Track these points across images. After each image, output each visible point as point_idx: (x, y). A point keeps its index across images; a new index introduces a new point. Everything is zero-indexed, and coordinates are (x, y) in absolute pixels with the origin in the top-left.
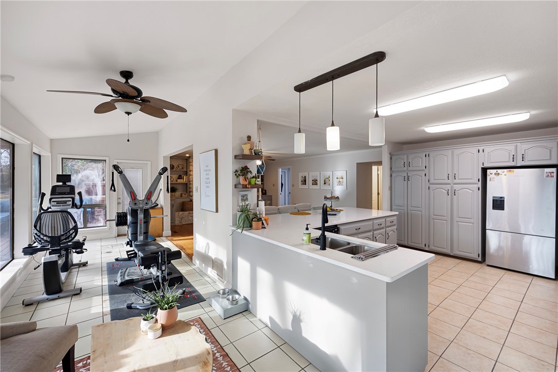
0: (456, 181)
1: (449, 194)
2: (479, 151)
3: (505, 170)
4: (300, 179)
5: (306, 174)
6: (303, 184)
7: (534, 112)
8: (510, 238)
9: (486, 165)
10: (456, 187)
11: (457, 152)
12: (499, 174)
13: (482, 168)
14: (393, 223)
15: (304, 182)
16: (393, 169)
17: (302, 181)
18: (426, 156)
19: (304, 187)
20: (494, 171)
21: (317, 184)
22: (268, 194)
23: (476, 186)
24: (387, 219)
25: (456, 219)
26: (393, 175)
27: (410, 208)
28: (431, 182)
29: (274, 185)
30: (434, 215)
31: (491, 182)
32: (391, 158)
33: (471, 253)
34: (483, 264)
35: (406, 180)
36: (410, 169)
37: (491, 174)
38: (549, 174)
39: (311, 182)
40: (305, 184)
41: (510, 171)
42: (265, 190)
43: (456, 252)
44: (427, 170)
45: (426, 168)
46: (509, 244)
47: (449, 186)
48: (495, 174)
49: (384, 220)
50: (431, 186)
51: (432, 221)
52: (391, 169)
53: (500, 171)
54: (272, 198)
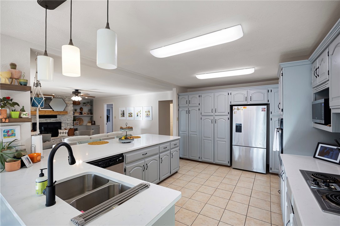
0: (216, 114)
1: (213, 122)
2: (228, 93)
3: (242, 107)
4: (120, 113)
5: (124, 109)
6: (122, 116)
7: (257, 68)
8: (244, 150)
9: (233, 103)
10: (216, 118)
11: (217, 94)
12: (239, 109)
13: (230, 105)
14: (177, 145)
15: (123, 115)
16: (180, 106)
17: (121, 114)
18: (199, 97)
19: (123, 118)
20: (236, 107)
21: (132, 116)
22: (97, 124)
23: (227, 117)
24: (172, 143)
25: (216, 139)
26: (180, 110)
27: (190, 133)
28: (202, 114)
29: (101, 117)
30: (204, 137)
31: (235, 114)
32: (178, 98)
33: (224, 161)
34: (231, 168)
35: (188, 113)
36: (190, 105)
37: (235, 109)
38: (263, 109)
39: (128, 115)
40: (124, 116)
41: (244, 107)
42: (94, 122)
43: (217, 161)
44: (200, 107)
45: (199, 105)
46: (244, 154)
47: (213, 117)
48: (237, 109)
49: (169, 144)
50: (202, 117)
51: (203, 141)
52: (179, 105)
53: (239, 107)
54: (99, 128)
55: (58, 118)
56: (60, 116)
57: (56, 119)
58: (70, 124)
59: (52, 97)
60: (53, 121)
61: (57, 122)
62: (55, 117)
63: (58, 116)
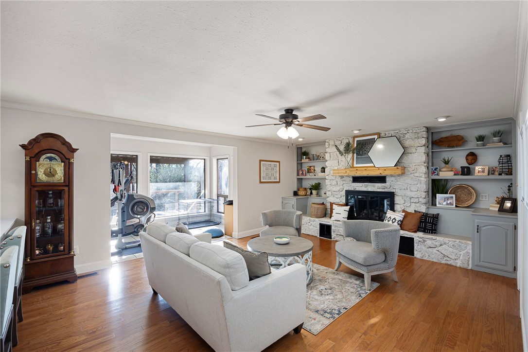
54: (516, 228)
55: (387, 184)
56: (393, 179)
57: (383, 184)
58: (416, 200)
59: (376, 137)
60: (378, 190)
61: (385, 192)
62: (382, 179)
63: (387, 179)
